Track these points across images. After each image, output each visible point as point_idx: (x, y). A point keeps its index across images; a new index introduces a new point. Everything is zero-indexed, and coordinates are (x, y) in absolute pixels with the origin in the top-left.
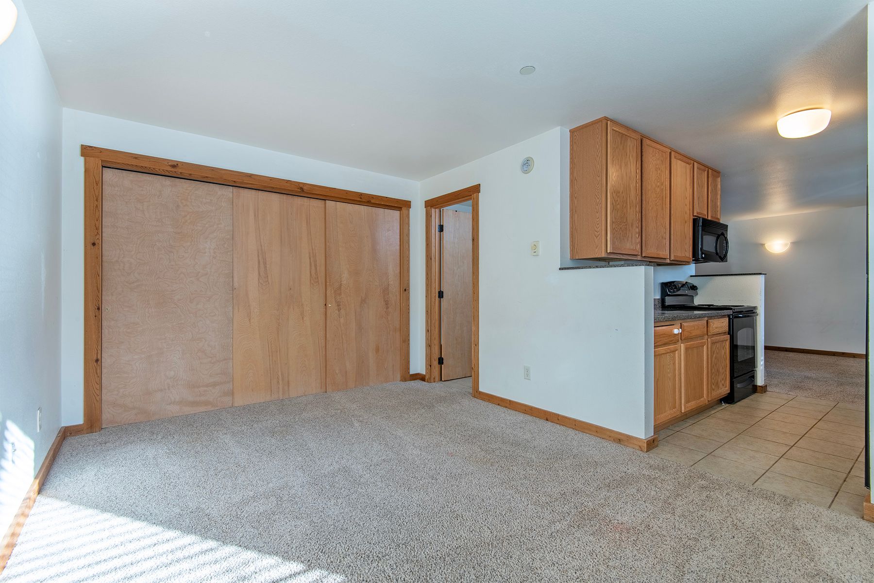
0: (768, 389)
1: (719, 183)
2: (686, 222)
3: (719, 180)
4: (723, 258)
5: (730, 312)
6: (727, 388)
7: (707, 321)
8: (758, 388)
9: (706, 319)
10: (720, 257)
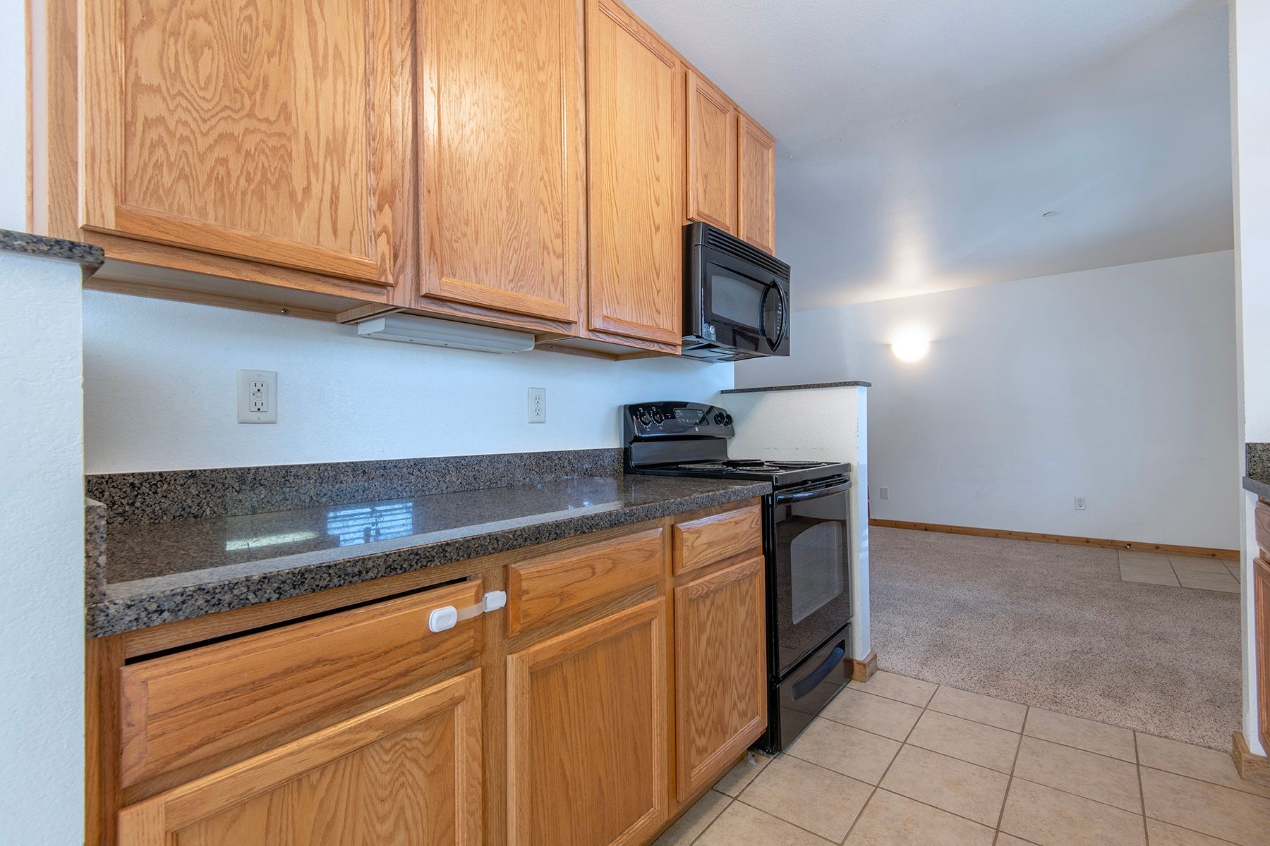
0: (882, 663)
1: (770, 163)
2: (657, 229)
3: (770, 156)
4: (776, 344)
5: (766, 487)
6: (758, 718)
7: (673, 527)
8: (856, 668)
9: (668, 521)
10: (770, 341)
